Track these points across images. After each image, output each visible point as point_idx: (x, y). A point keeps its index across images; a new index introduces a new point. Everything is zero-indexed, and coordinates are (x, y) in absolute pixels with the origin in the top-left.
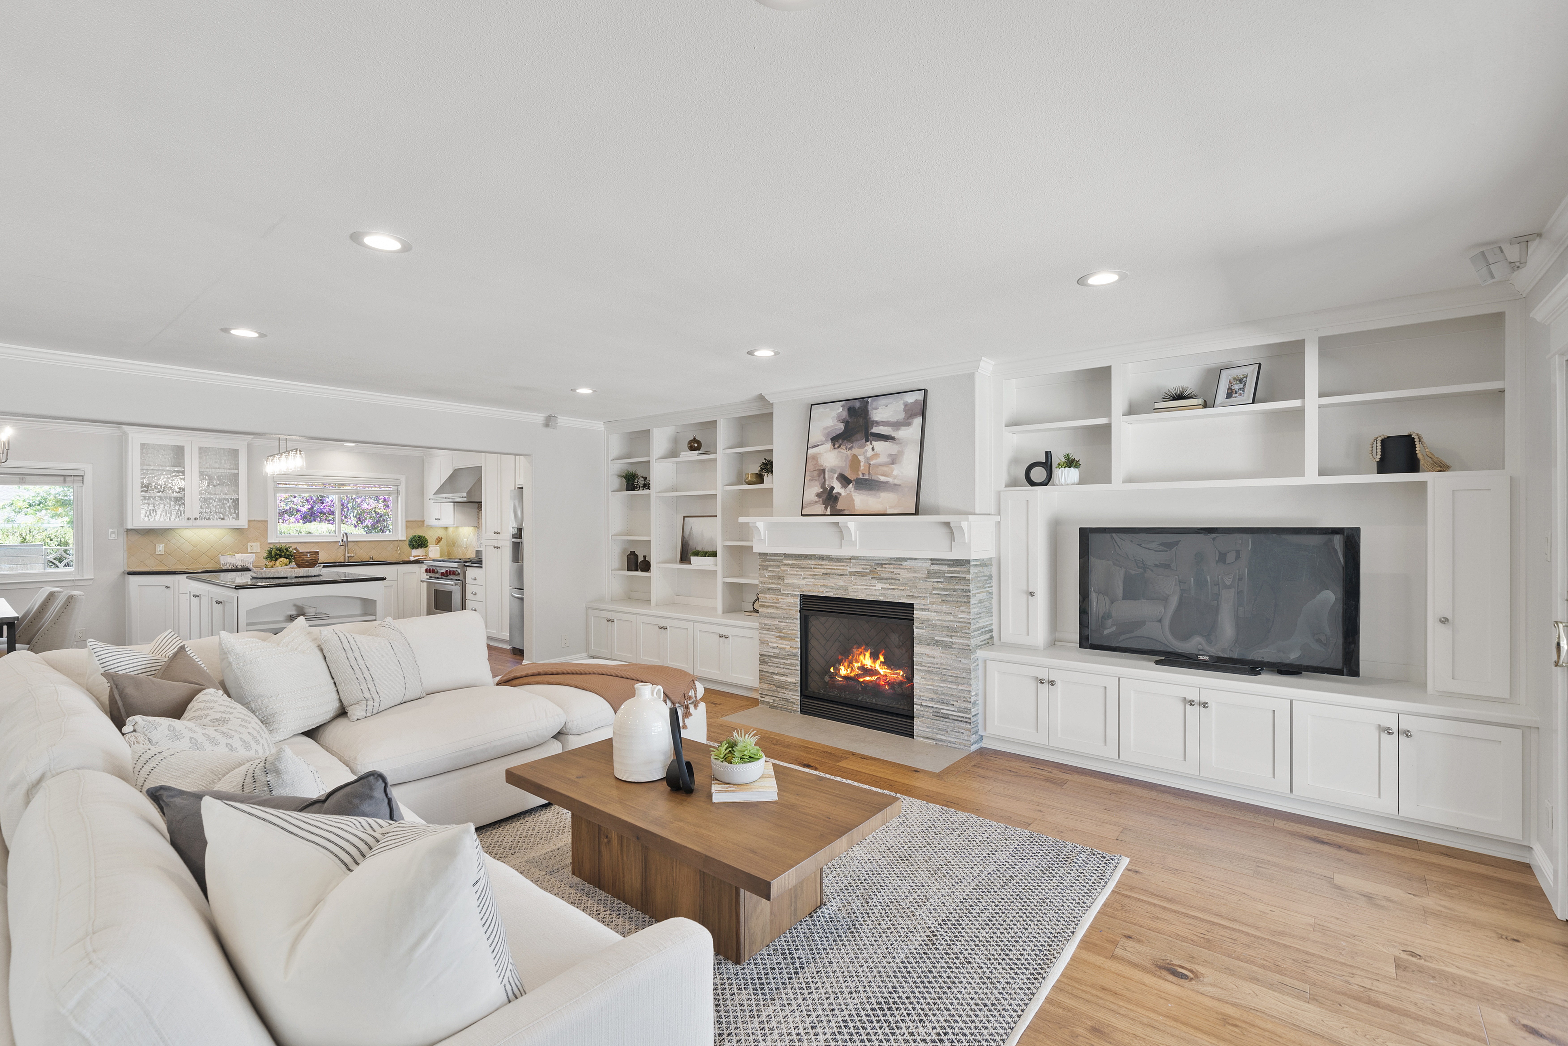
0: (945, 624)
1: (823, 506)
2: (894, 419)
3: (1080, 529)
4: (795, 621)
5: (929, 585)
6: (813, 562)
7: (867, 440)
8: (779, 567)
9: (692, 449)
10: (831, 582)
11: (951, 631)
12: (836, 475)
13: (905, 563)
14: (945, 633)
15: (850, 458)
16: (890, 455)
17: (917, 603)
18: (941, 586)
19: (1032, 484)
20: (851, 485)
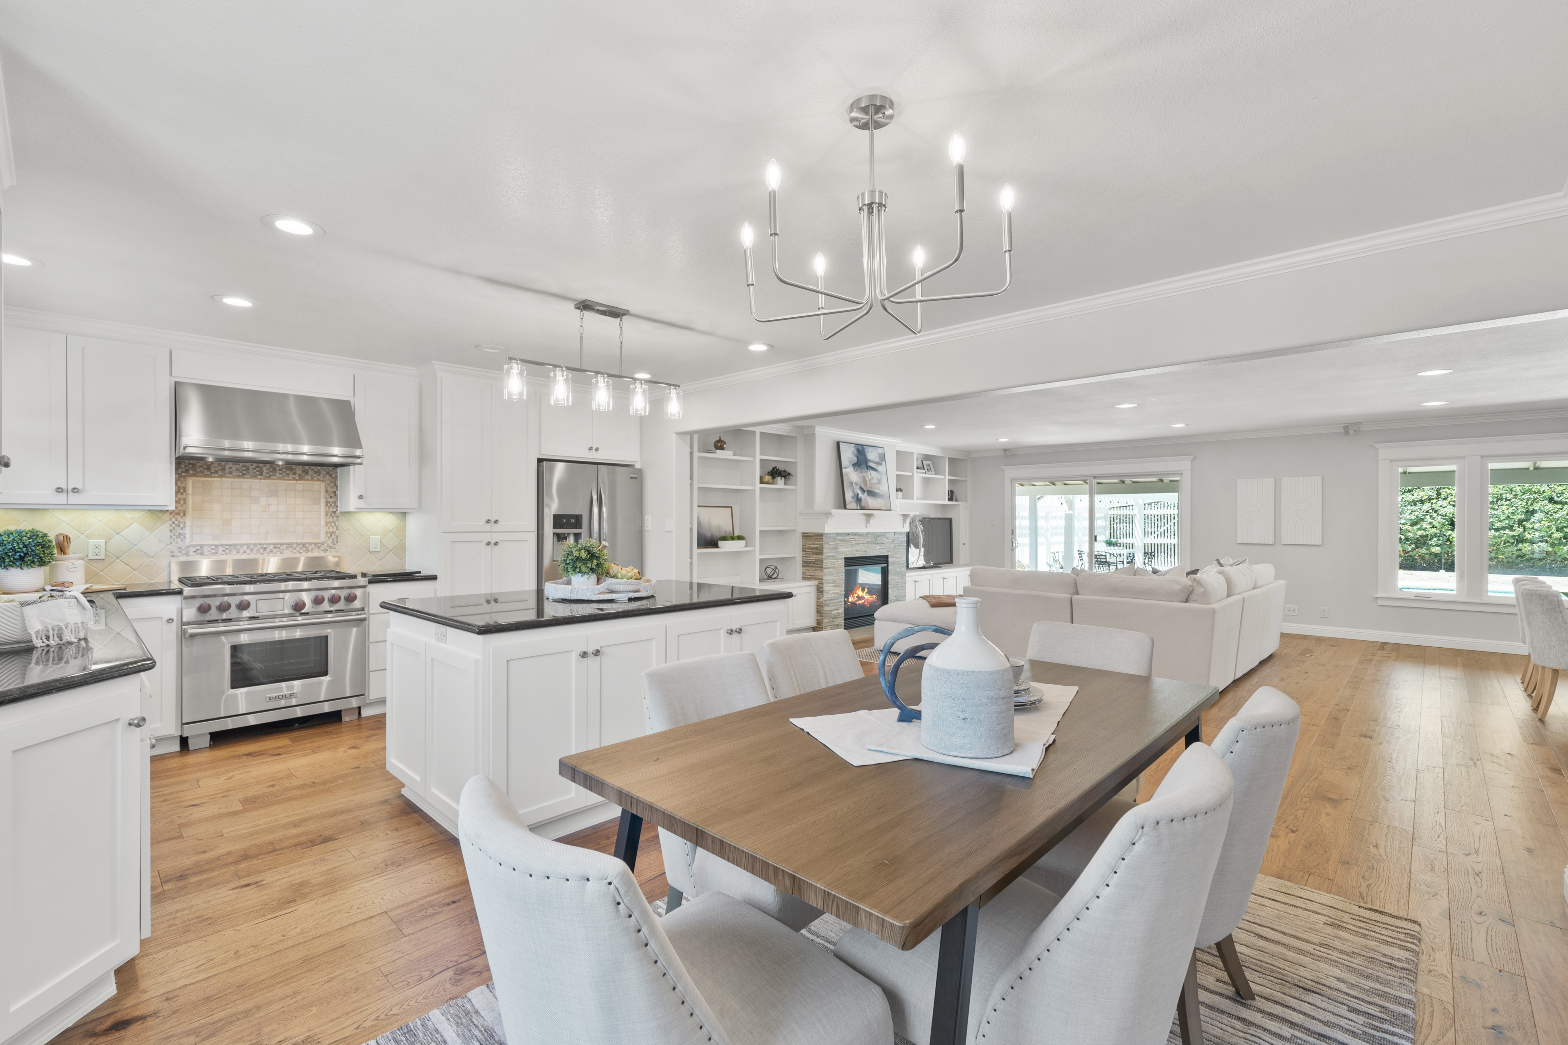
0: (899, 563)
4: (842, 574)
5: (894, 545)
6: (850, 537)
8: (834, 541)
9: (717, 448)
10: (859, 548)
13: (886, 536)
14: (899, 567)
17: (890, 554)
18: (898, 545)
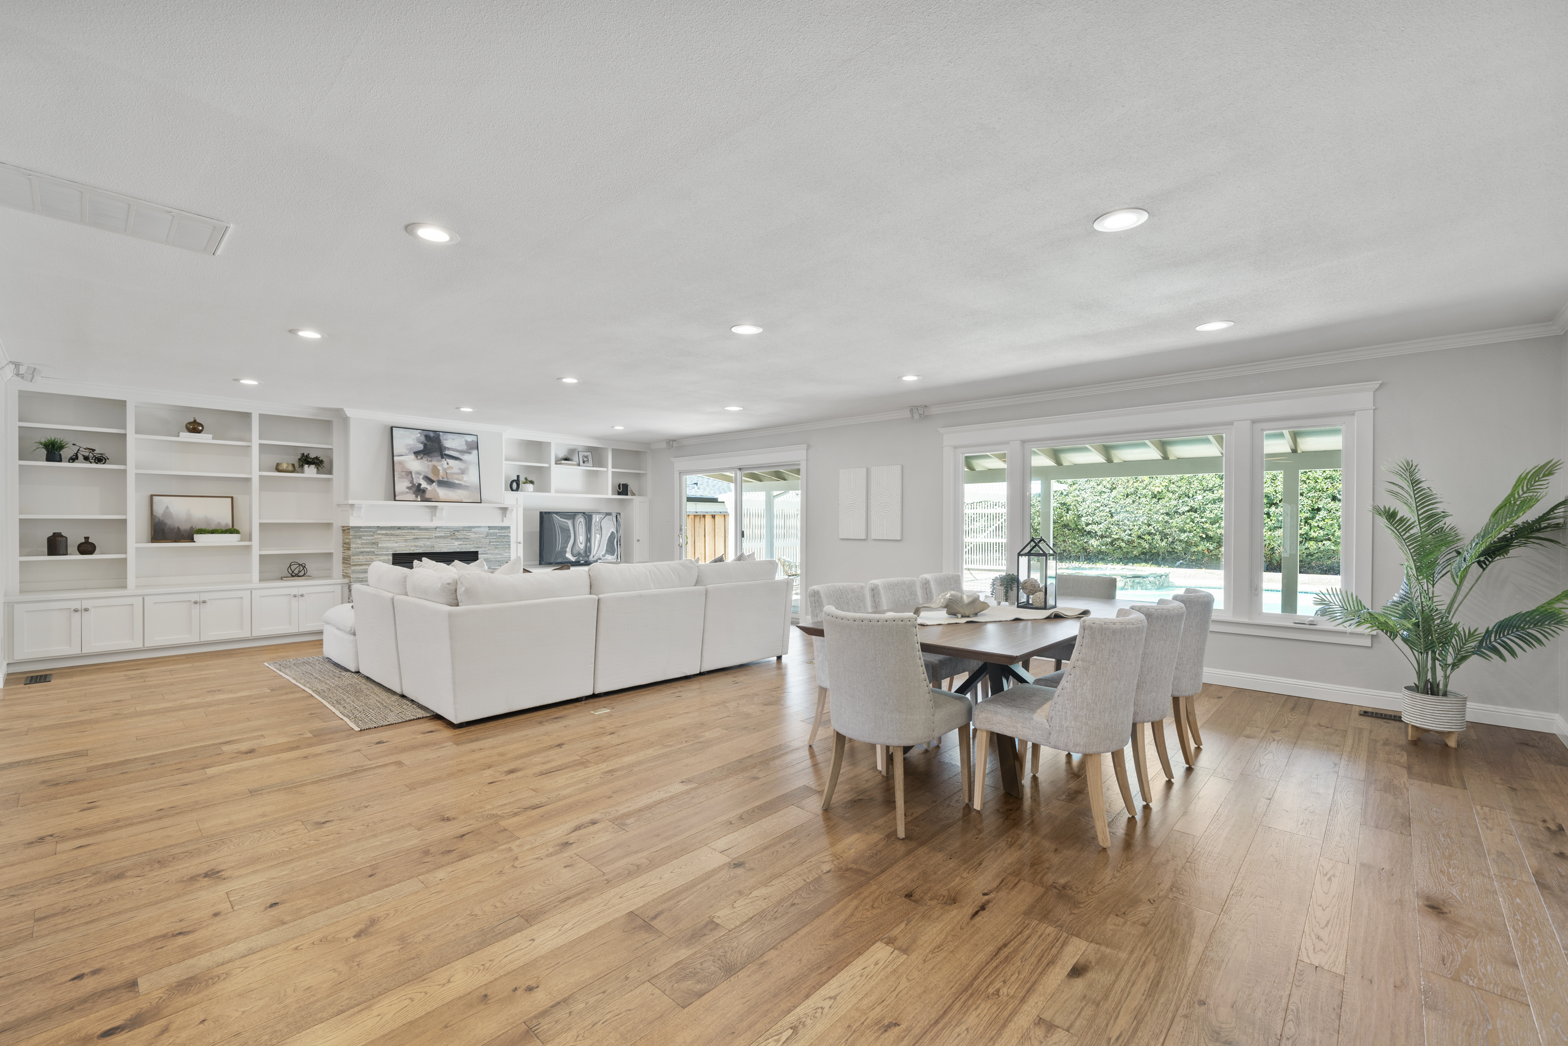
0: (496, 559)
1: (414, 496)
2: (460, 448)
3: (539, 511)
5: (488, 540)
6: (405, 531)
7: (442, 458)
8: (373, 536)
9: (191, 430)
10: (420, 543)
12: (422, 477)
13: (473, 530)
15: (431, 467)
16: (460, 469)
17: (480, 551)
18: (495, 540)
19: (512, 490)
20: (434, 484)
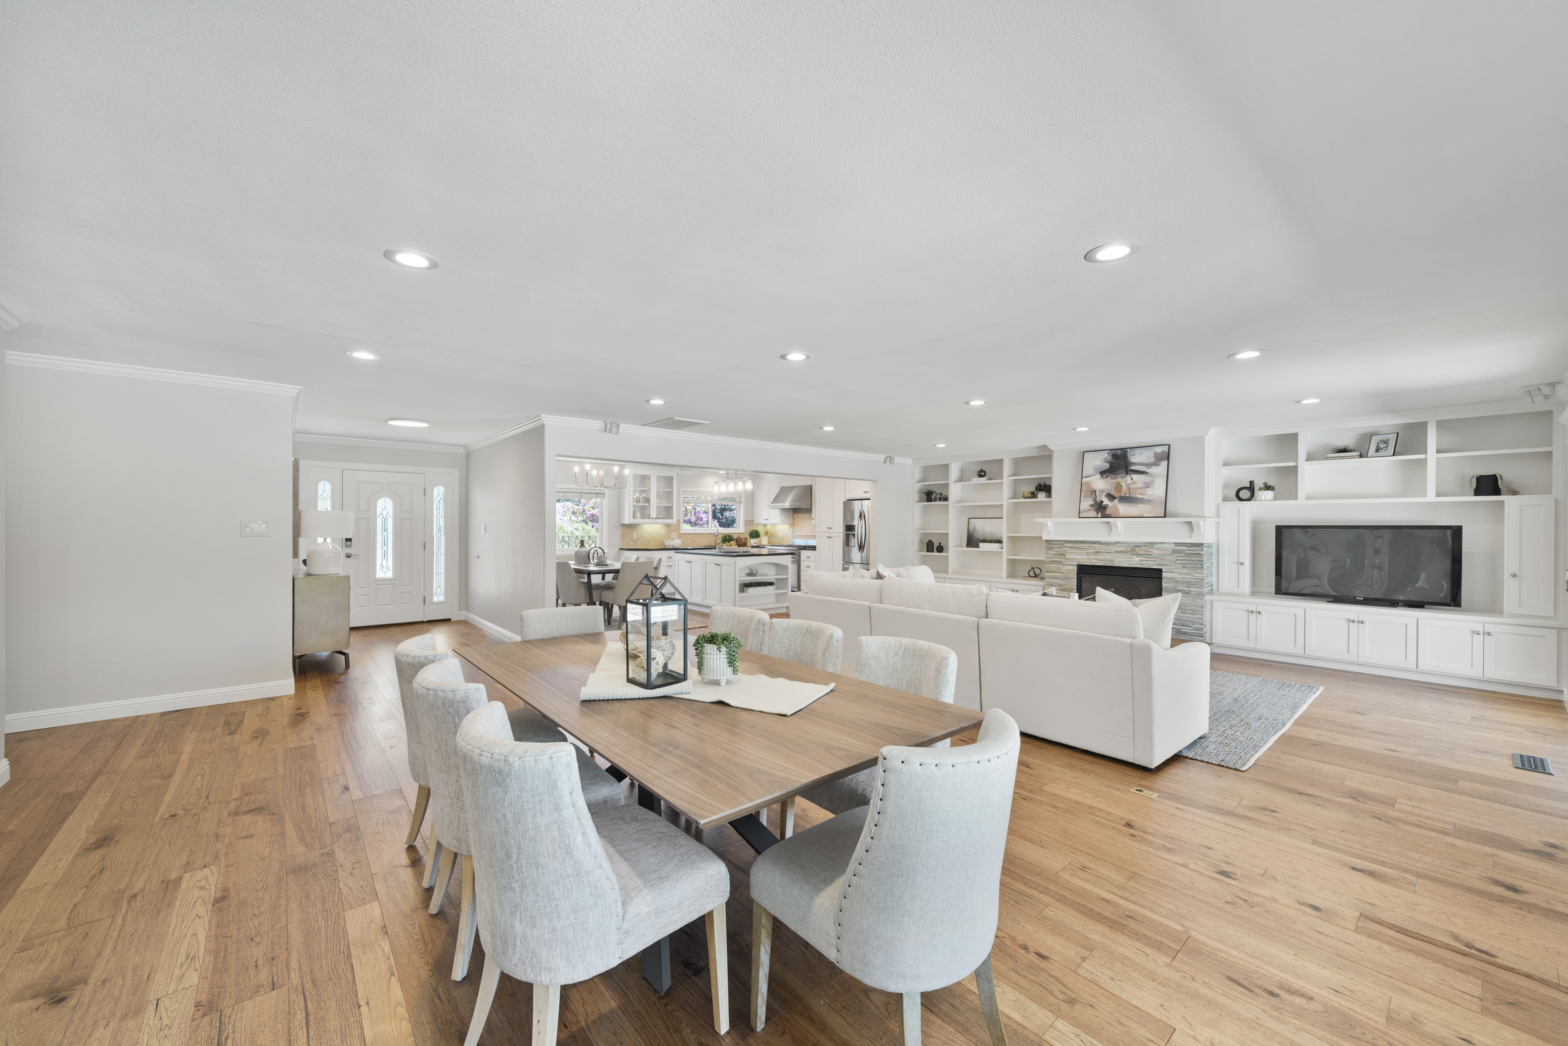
0: (1184, 580)
1: (1095, 512)
2: (1147, 462)
3: (1276, 526)
4: (1073, 580)
5: (1174, 558)
6: (1087, 545)
7: (1127, 474)
8: (1061, 548)
9: (980, 476)
10: (1101, 557)
11: (1189, 584)
12: (1105, 494)
13: (1156, 546)
14: (1185, 585)
15: (1115, 484)
16: (1145, 483)
17: (1164, 568)
18: (1183, 558)
19: (1241, 500)
20: (1116, 500)
